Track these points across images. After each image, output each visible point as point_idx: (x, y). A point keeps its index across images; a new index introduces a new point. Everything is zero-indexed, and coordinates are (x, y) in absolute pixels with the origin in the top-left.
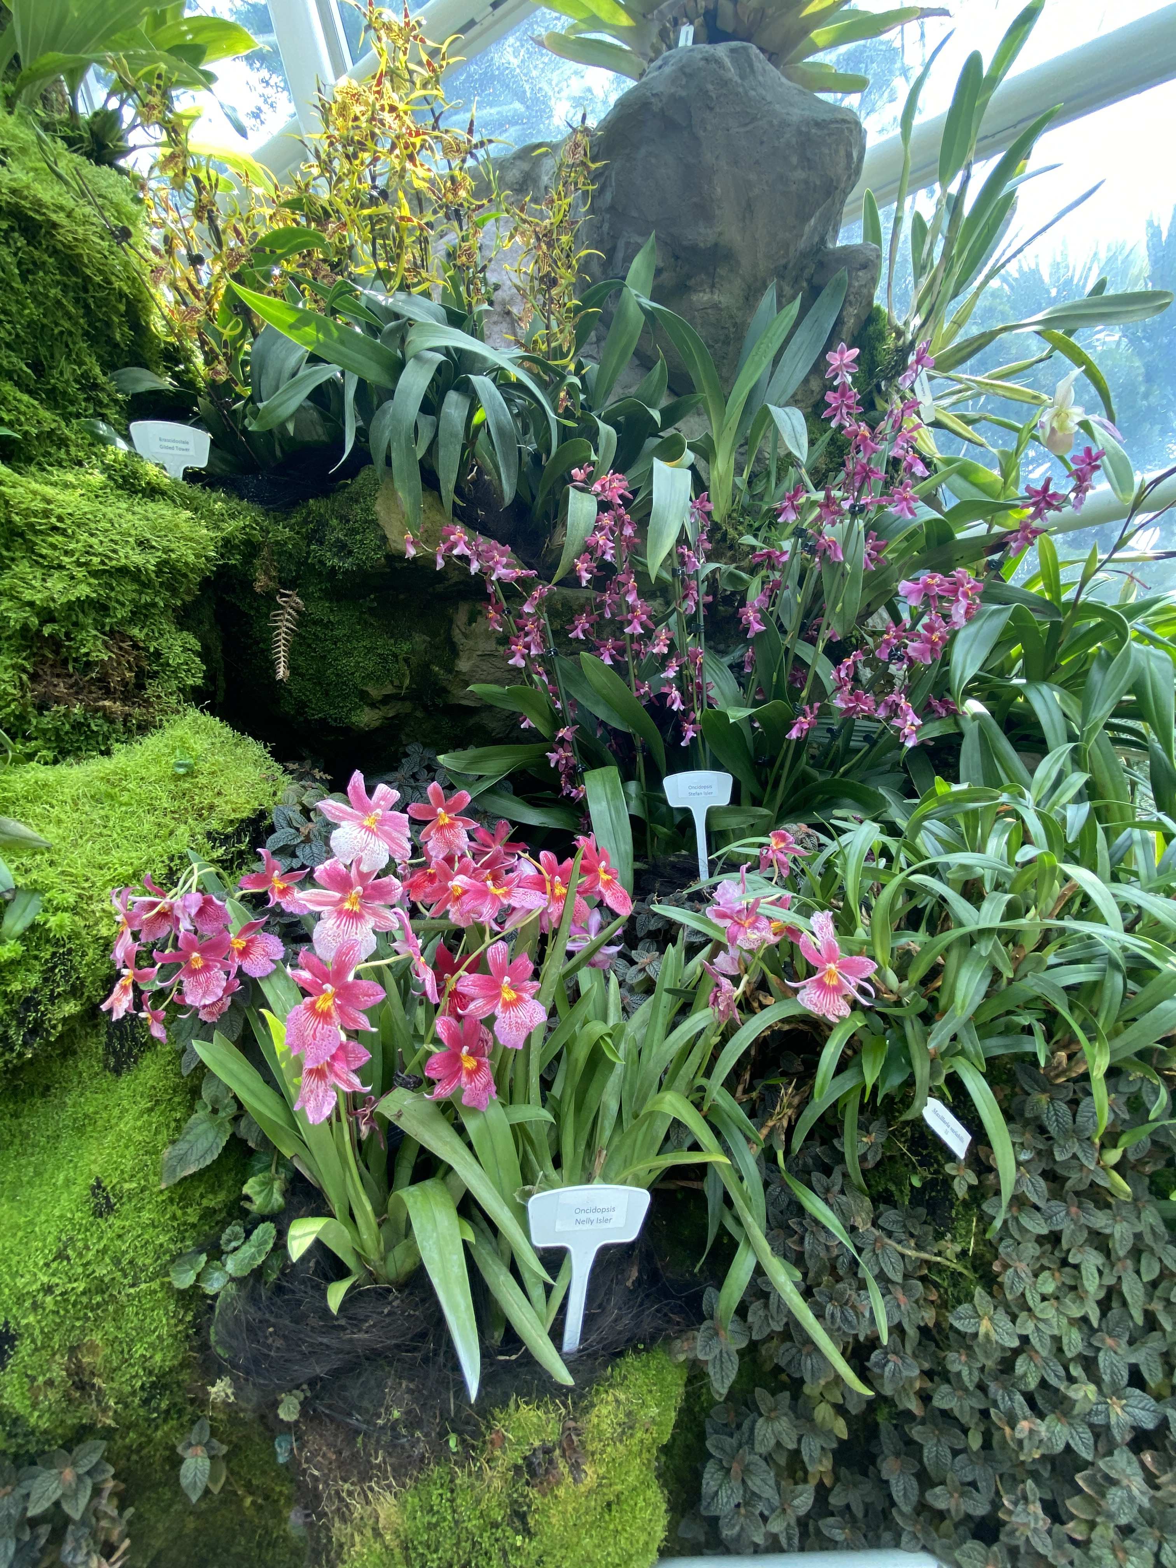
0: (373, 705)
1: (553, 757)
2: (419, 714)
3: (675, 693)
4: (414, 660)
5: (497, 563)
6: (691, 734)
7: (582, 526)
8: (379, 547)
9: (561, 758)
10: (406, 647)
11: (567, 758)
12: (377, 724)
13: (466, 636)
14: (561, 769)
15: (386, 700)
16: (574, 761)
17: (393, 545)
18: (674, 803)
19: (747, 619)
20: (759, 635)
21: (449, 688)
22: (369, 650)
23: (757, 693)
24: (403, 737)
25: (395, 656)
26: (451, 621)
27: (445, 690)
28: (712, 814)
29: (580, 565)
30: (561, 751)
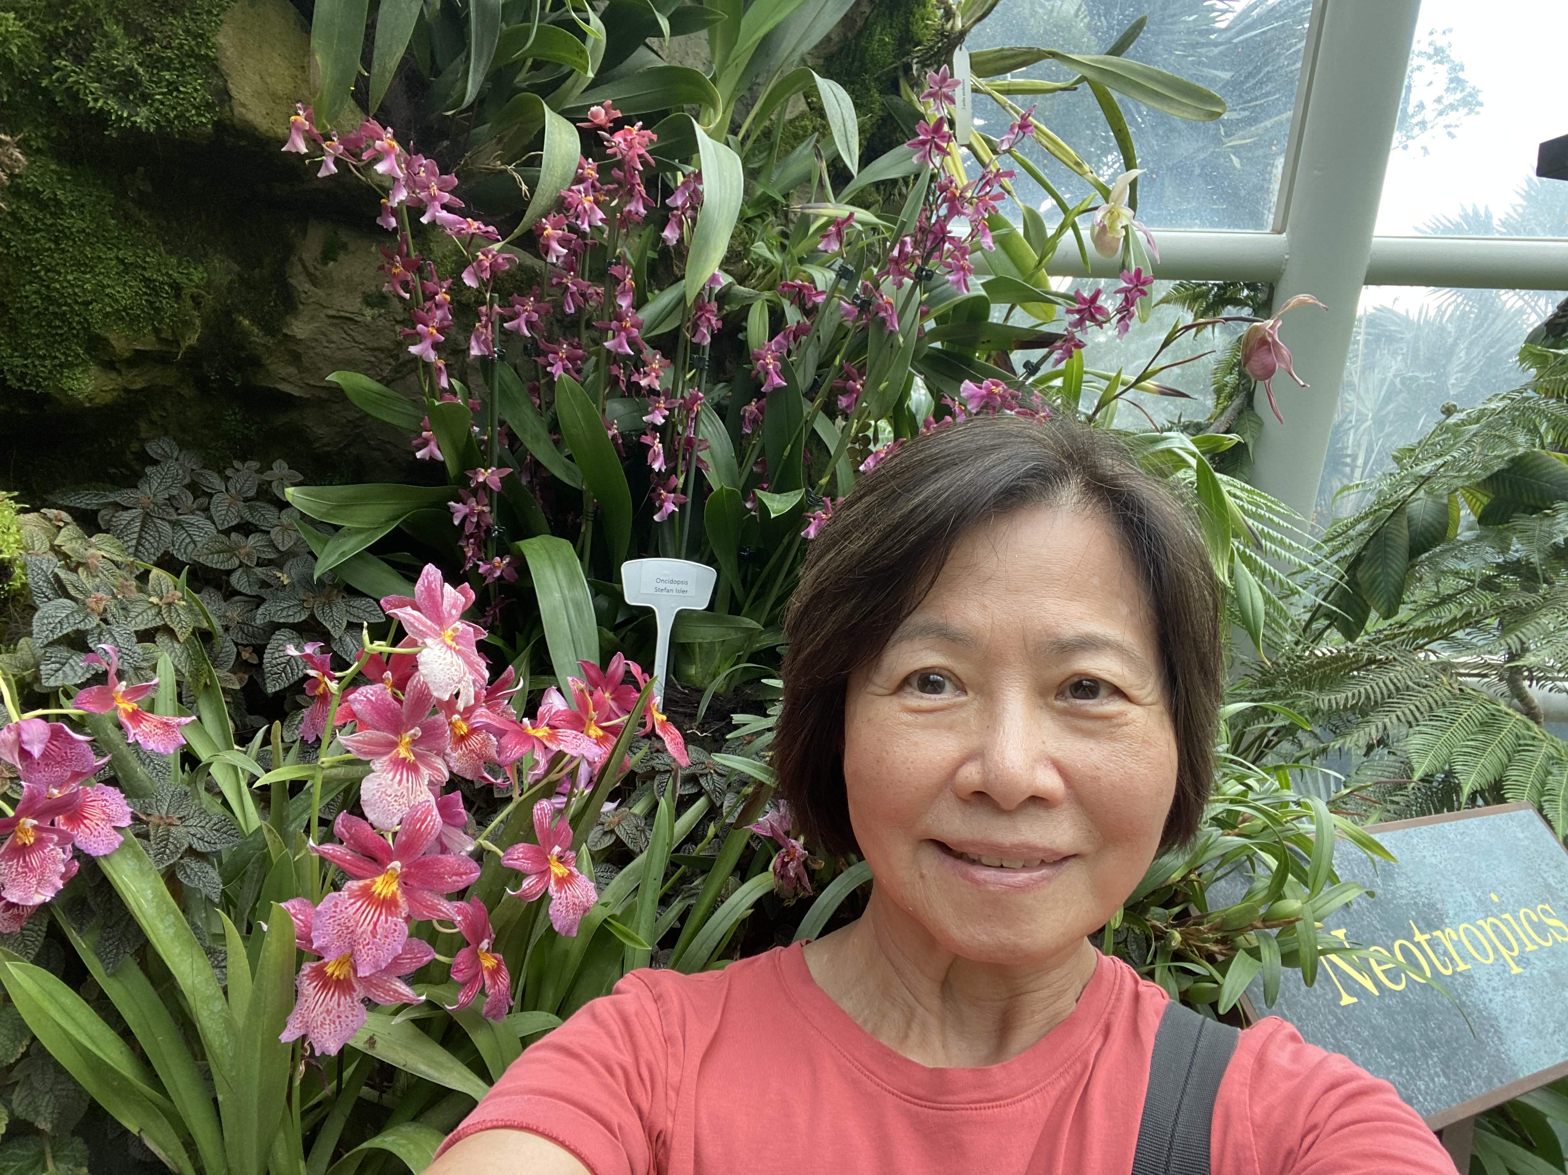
0: (110, 365)
1: (459, 510)
2: (187, 392)
3: (658, 447)
4: (209, 300)
5: (434, 198)
6: (671, 507)
7: (559, 171)
8: (209, 106)
9: (472, 513)
10: (198, 275)
11: (480, 514)
12: (108, 398)
13: (314, 282)
14: (469, 529)
15: (138, 359)
16: (490, 519)
17: (238, 110)
18: (632, 598)
19: (765, 366)
20: (778, 390)
21: (266, 361)
22: (127, 267)
23: (756, 463)
24: (143, 426)
25: (177, 288)
26: (289, 249)
27: (255, 362)
28: (682, 618)
29: (549, 231)
30: (472, 502)
